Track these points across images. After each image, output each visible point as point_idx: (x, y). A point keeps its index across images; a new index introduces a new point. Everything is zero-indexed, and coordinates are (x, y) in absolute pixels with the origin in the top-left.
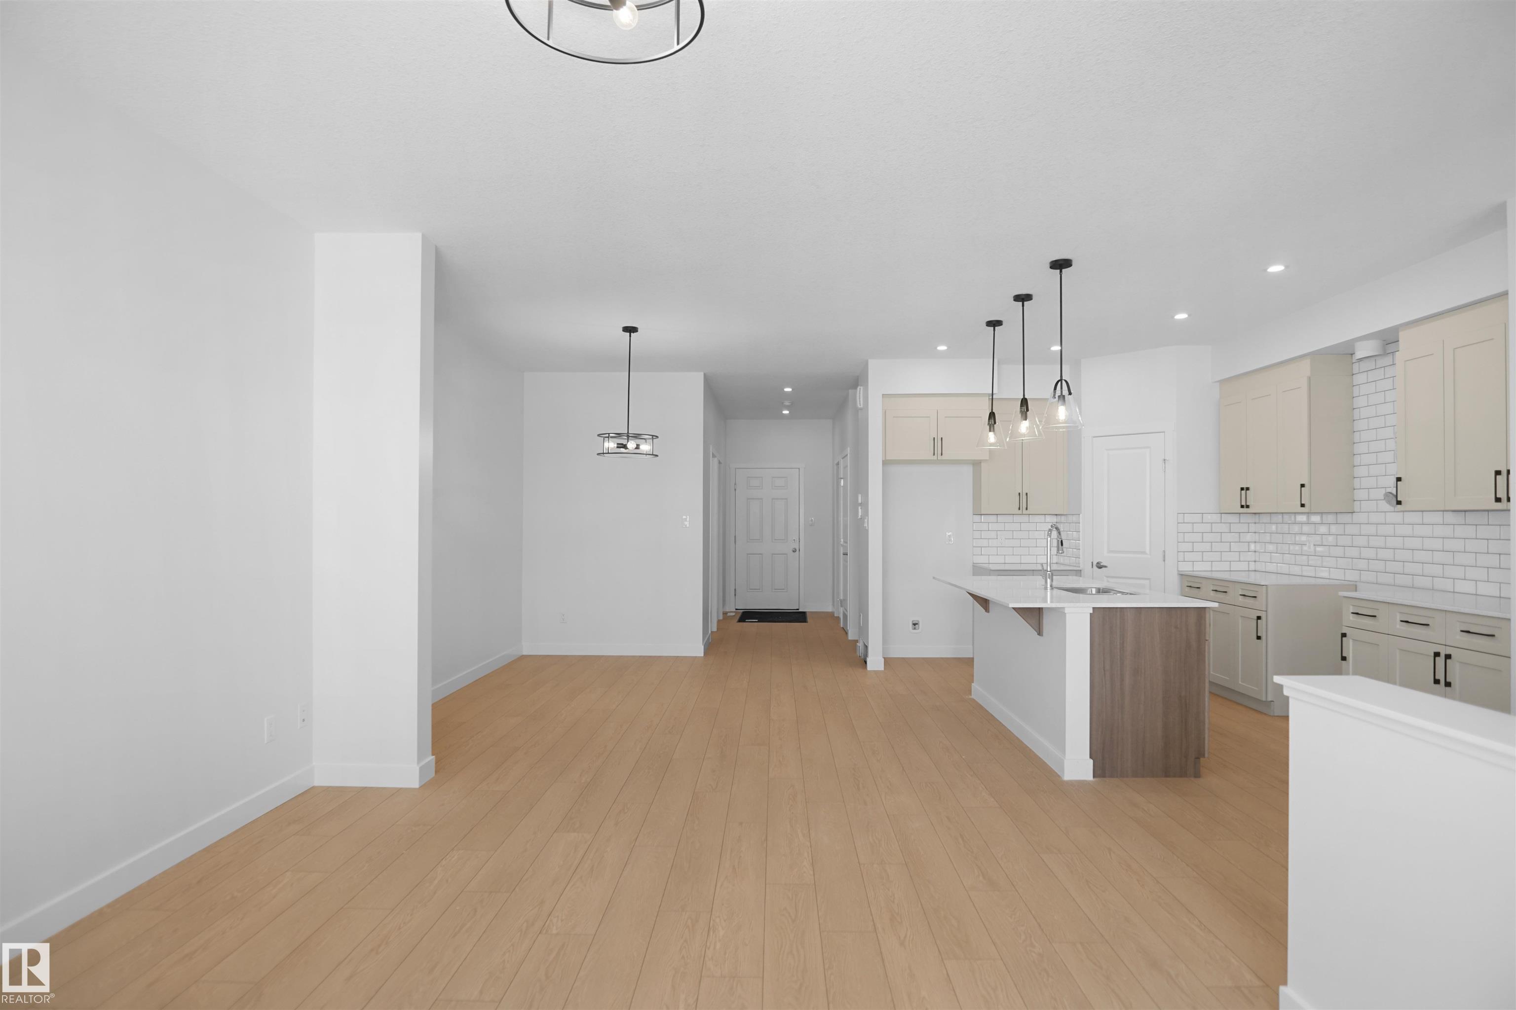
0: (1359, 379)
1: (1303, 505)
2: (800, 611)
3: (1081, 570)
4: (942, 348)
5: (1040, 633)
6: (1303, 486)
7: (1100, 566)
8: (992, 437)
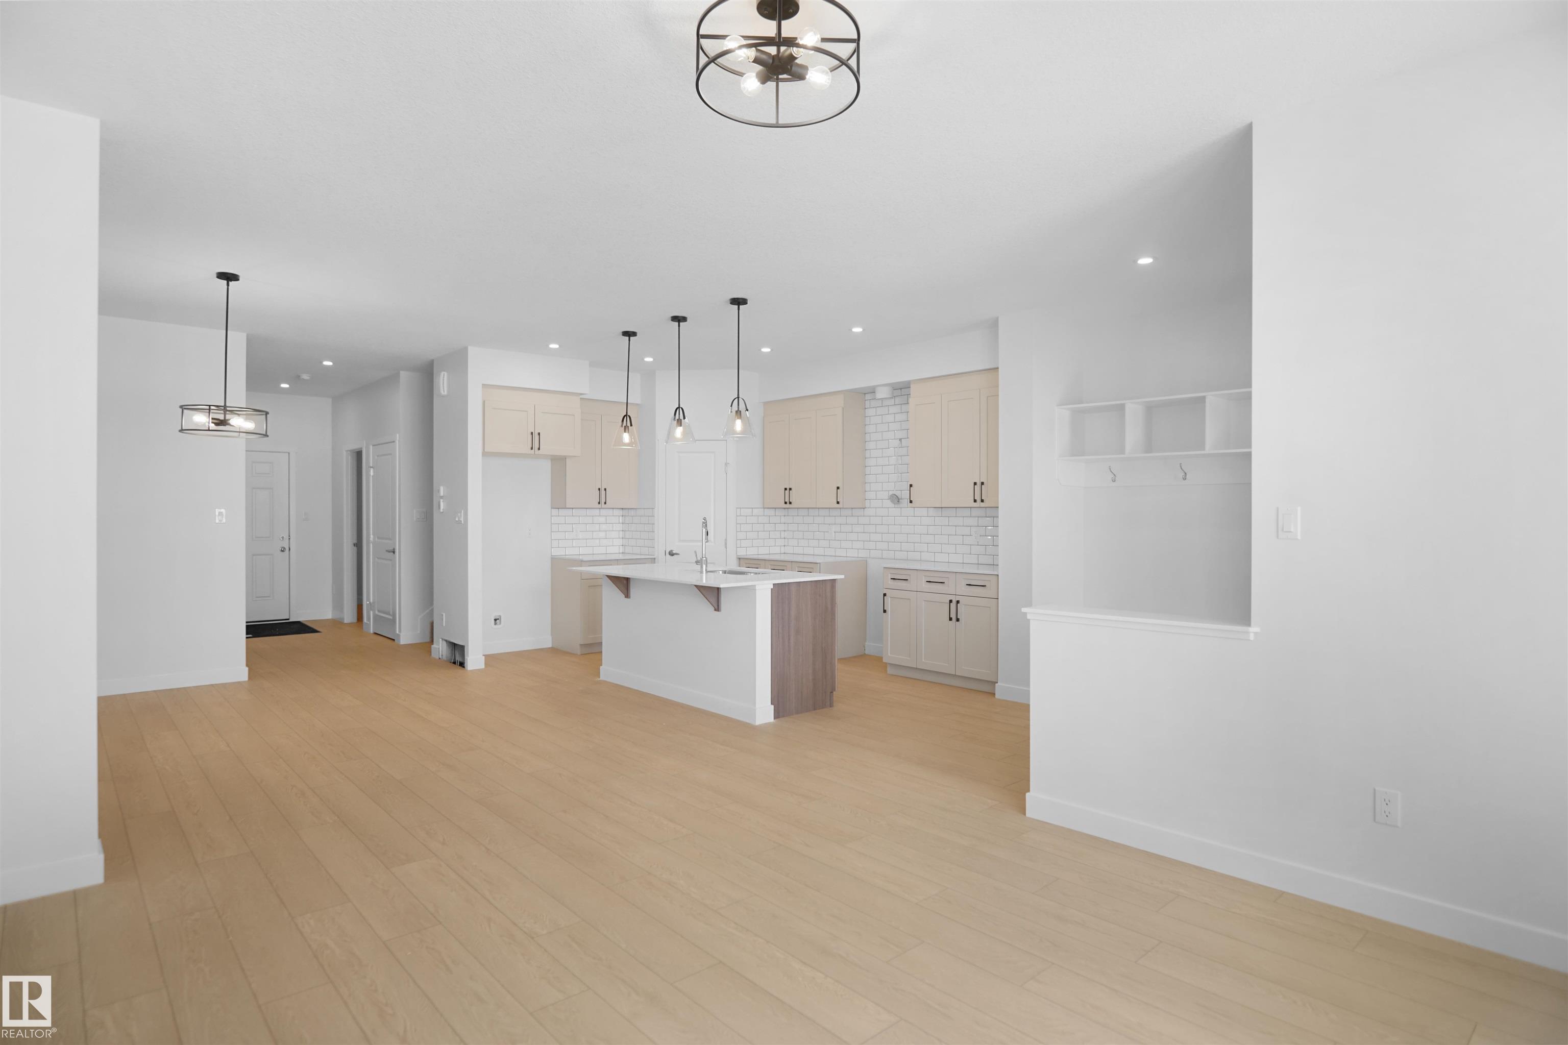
0: (870, 412)
1: (838, 503)
2: (291, 620)
3: (655, 559)
4: (554, 346)
5: (718, 609)
6: (838, 488)
7: (671, 554)
8: (626, 437)
